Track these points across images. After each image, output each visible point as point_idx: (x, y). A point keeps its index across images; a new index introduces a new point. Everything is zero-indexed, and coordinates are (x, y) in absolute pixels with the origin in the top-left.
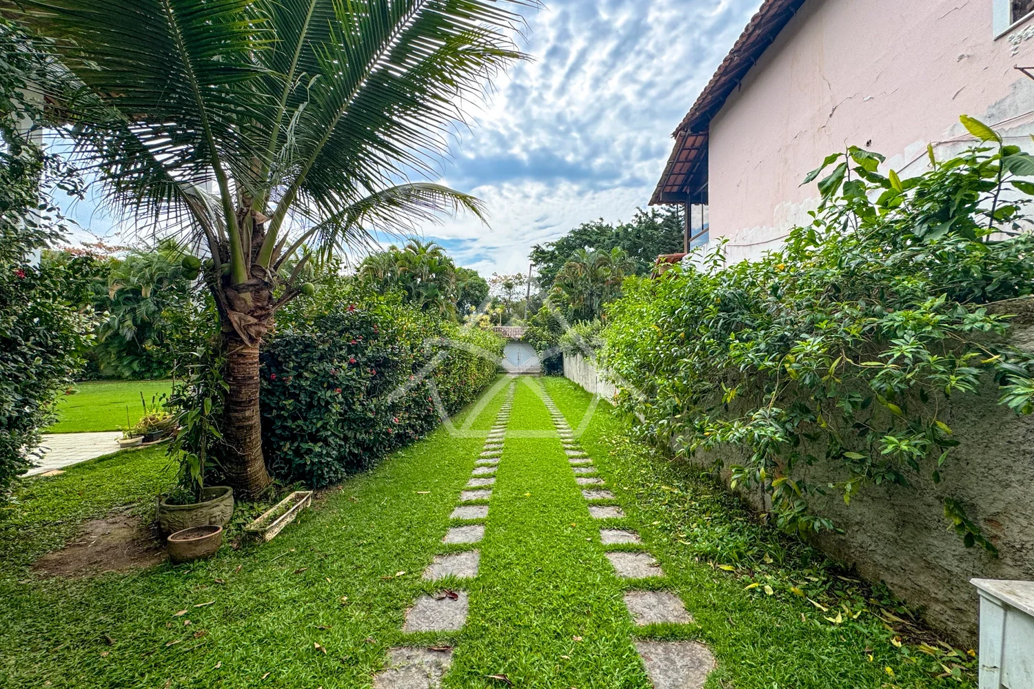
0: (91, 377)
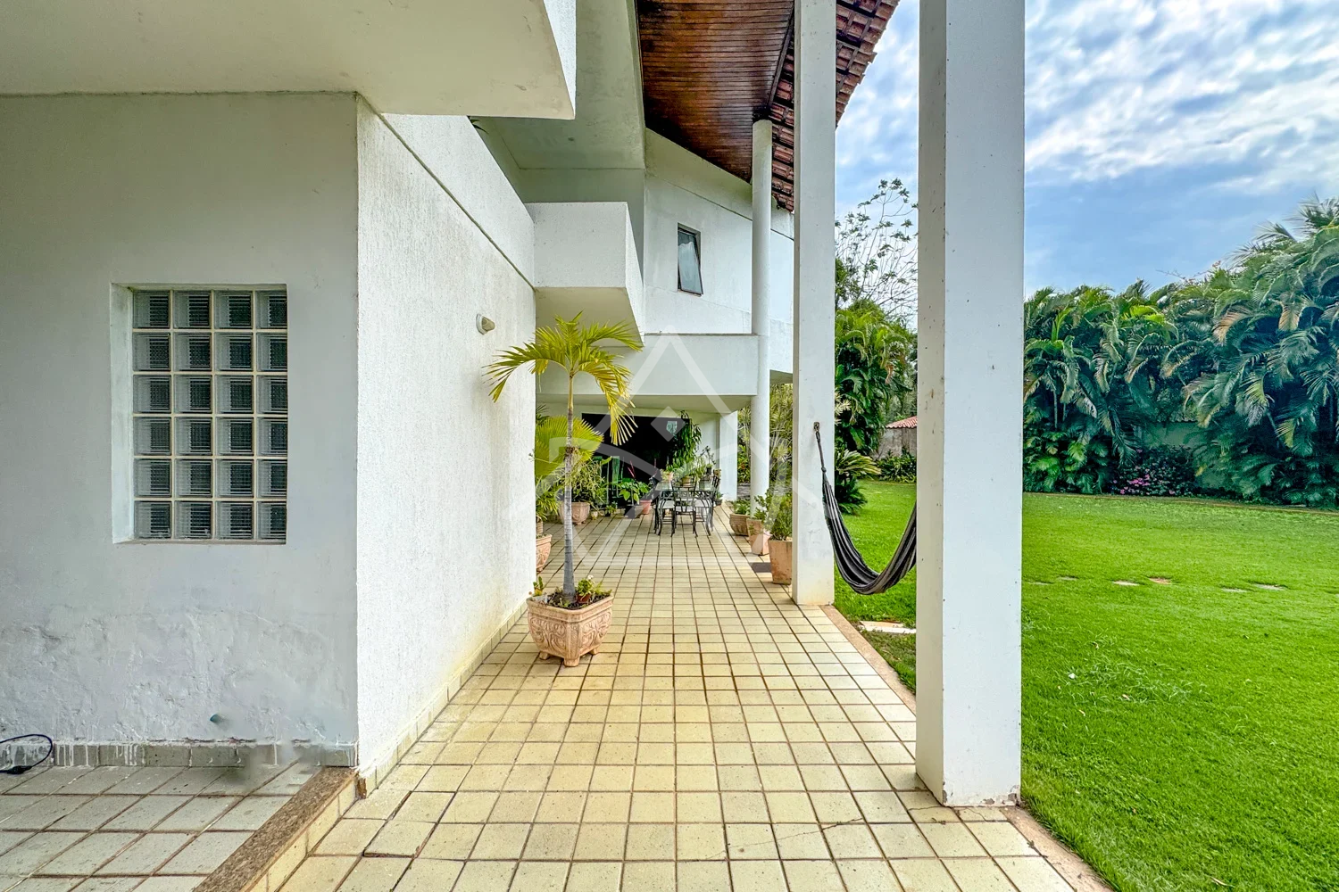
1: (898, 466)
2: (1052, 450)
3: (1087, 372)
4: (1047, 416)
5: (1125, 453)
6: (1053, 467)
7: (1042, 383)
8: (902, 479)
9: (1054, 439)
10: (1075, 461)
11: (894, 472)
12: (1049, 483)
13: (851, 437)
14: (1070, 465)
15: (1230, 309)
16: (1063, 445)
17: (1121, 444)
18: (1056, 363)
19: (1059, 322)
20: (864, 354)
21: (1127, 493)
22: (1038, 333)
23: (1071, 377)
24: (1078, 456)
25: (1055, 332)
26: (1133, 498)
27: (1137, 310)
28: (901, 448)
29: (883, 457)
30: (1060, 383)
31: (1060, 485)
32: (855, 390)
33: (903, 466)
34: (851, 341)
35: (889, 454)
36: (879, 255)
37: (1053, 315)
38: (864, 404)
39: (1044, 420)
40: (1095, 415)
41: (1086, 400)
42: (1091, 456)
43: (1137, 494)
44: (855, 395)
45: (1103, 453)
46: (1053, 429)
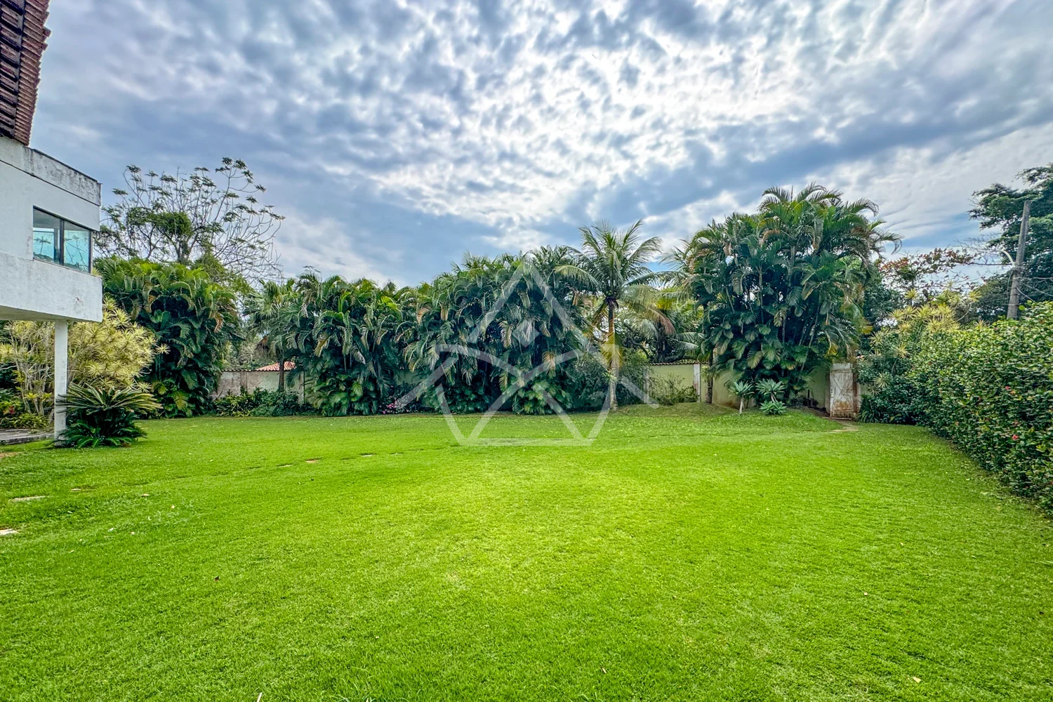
0: (413, 409)
1: (234, 403)
2: (342, 388)
3: (356, 333)
4: (338, 364)
5: (383, 388)
6: (344, 399)
7: (332, 340)
8: (237, 414)
9: (343, 379)
10: (355, 395)
11: (230, 408)
12: (344, 411)
13: (183, 379)
14: (354, 397)
15: (424, 306)
16: (349, 383)
17: (381, 382)
18: (339, 327)
19: (343, 299)
20: (191, 305)
21: (387, 413)
22: (331, 305)
23: (347, 337)
24: (358, 391)
25: (340, 306)
26: (390, 416)
27: (385, 299)
28: (239, 388)
29: (223, 396)
30: (341, 340)
31: (351, 411)
32: (182, 335)
33: (239, 403)
34: (179, 291)
35: (229, 393)
36: (226, 220)
37: (339, 294)
38: (194, 349)
39: (337, 367)
40: (364, 362)
41: (359, 353)
42: (366, 391)
43: (391, 413)
44: (182, 340)
45: (372, 389)
46: (343, 373)
